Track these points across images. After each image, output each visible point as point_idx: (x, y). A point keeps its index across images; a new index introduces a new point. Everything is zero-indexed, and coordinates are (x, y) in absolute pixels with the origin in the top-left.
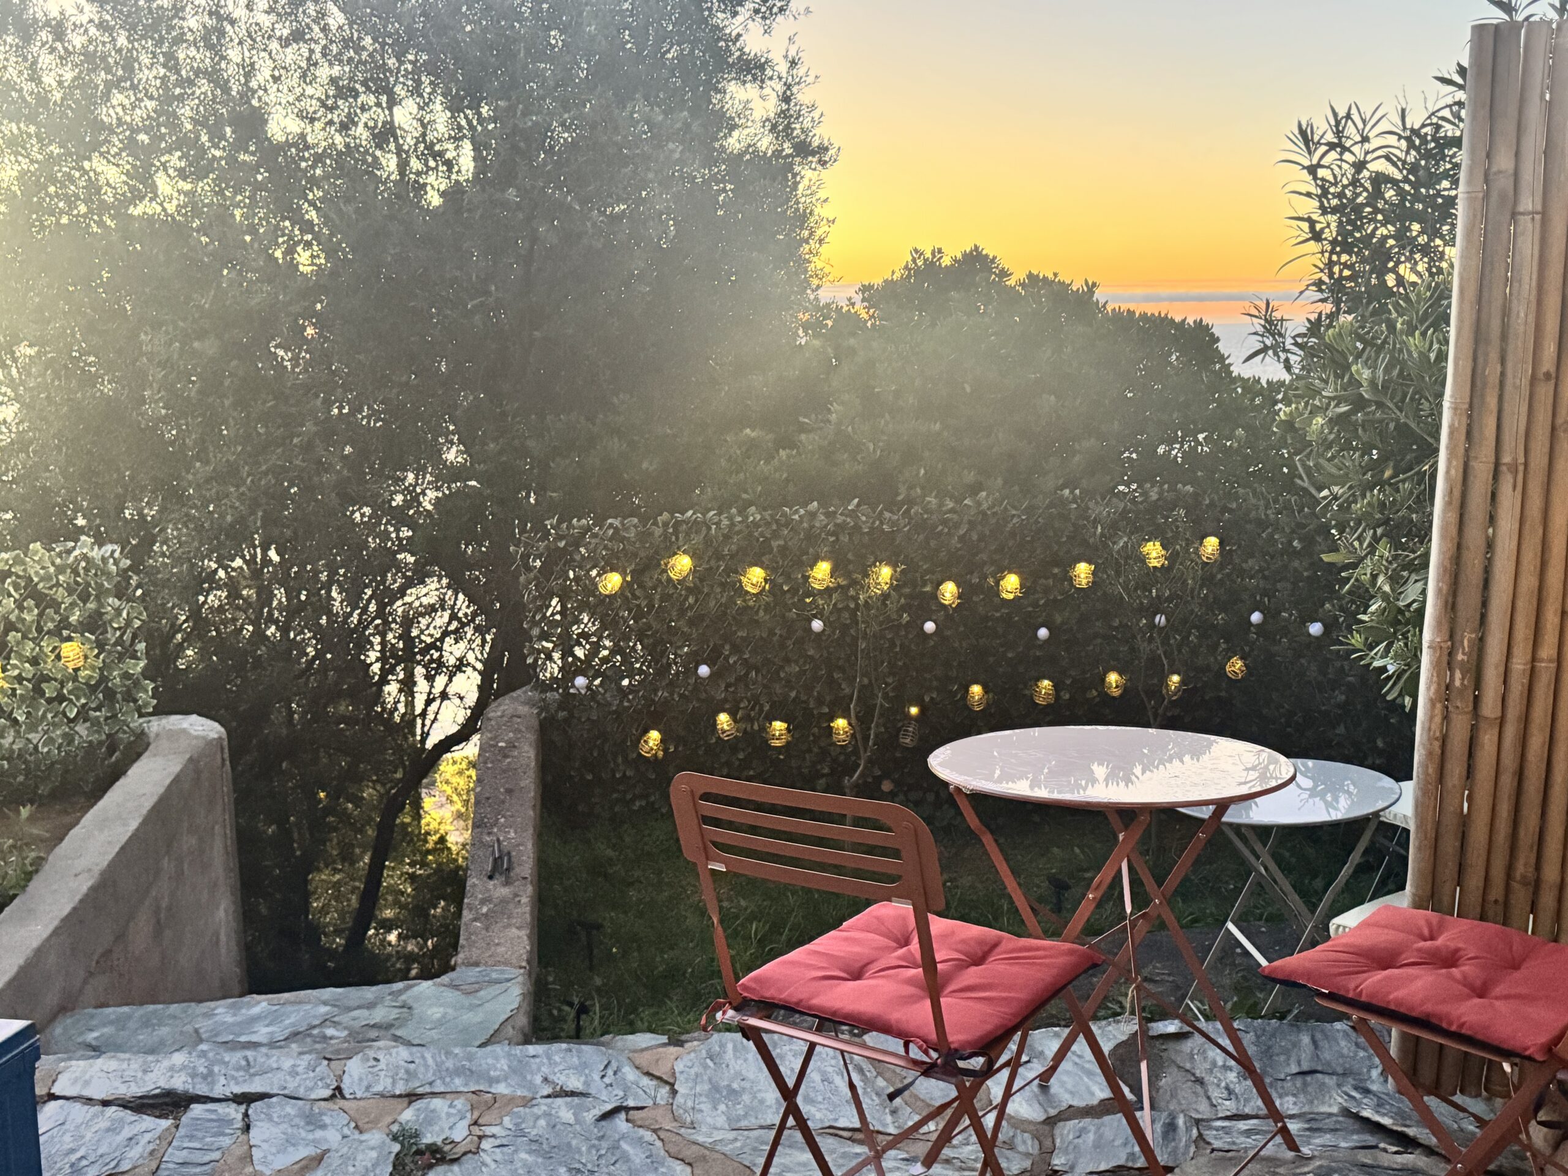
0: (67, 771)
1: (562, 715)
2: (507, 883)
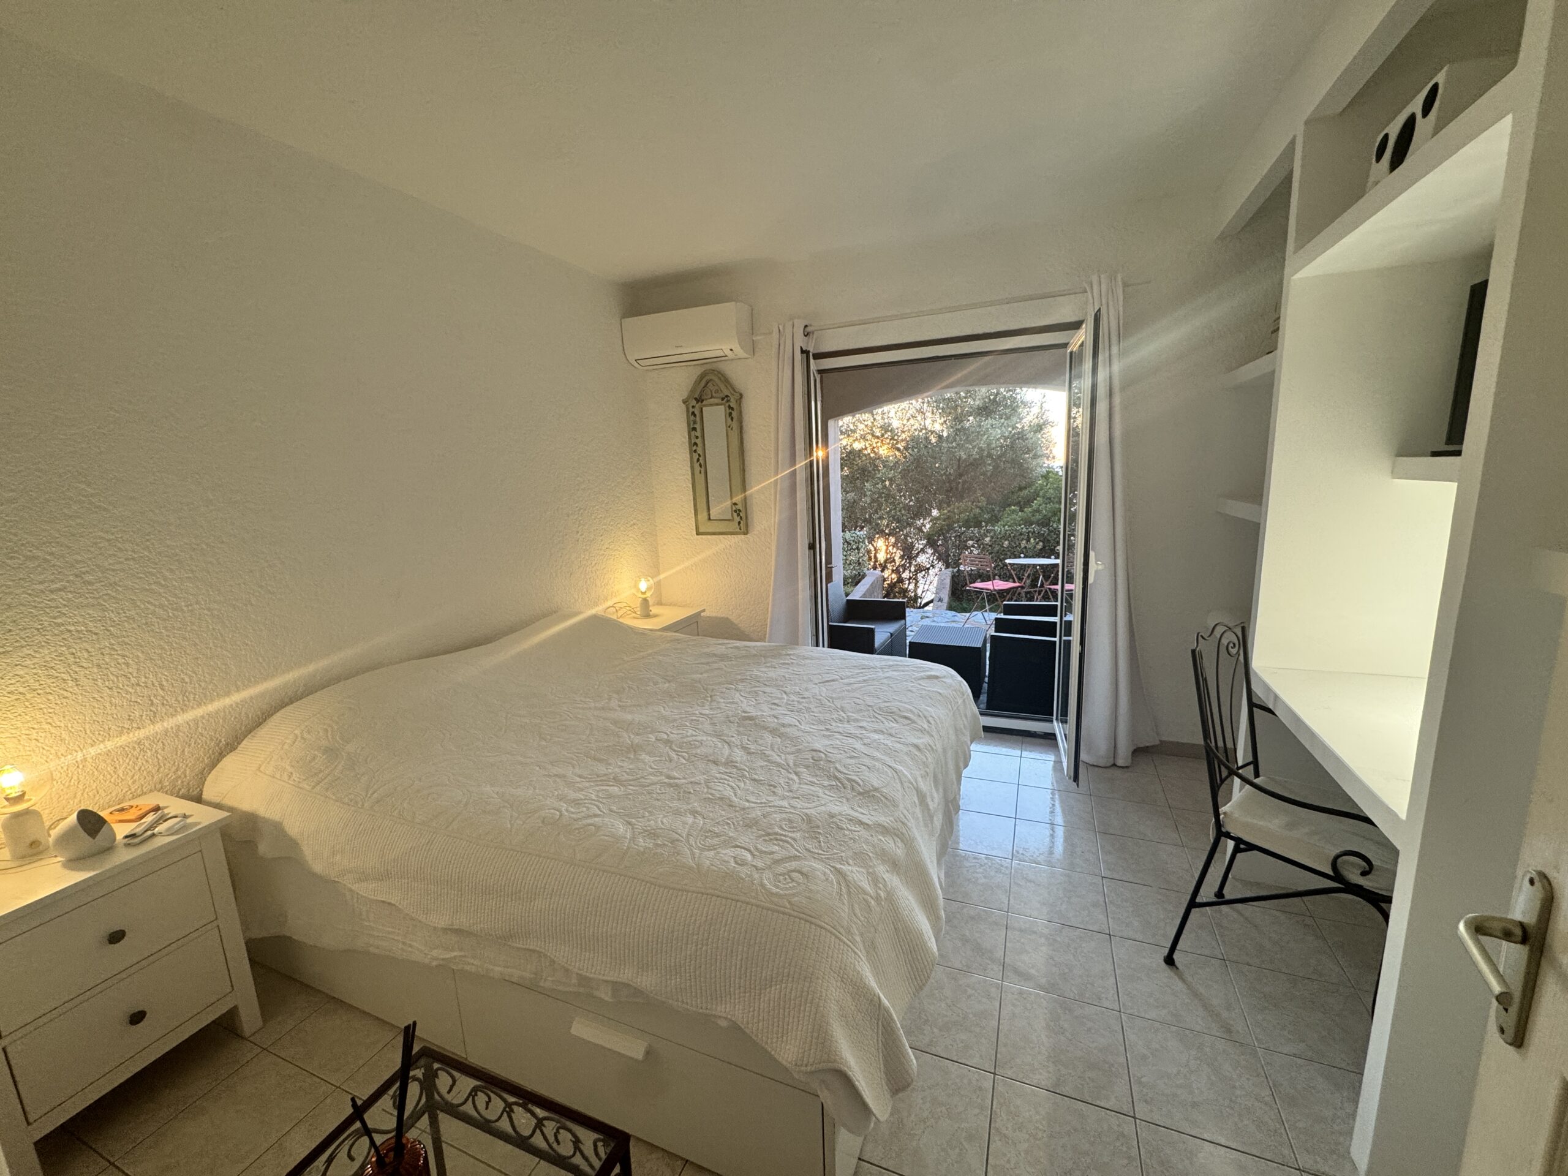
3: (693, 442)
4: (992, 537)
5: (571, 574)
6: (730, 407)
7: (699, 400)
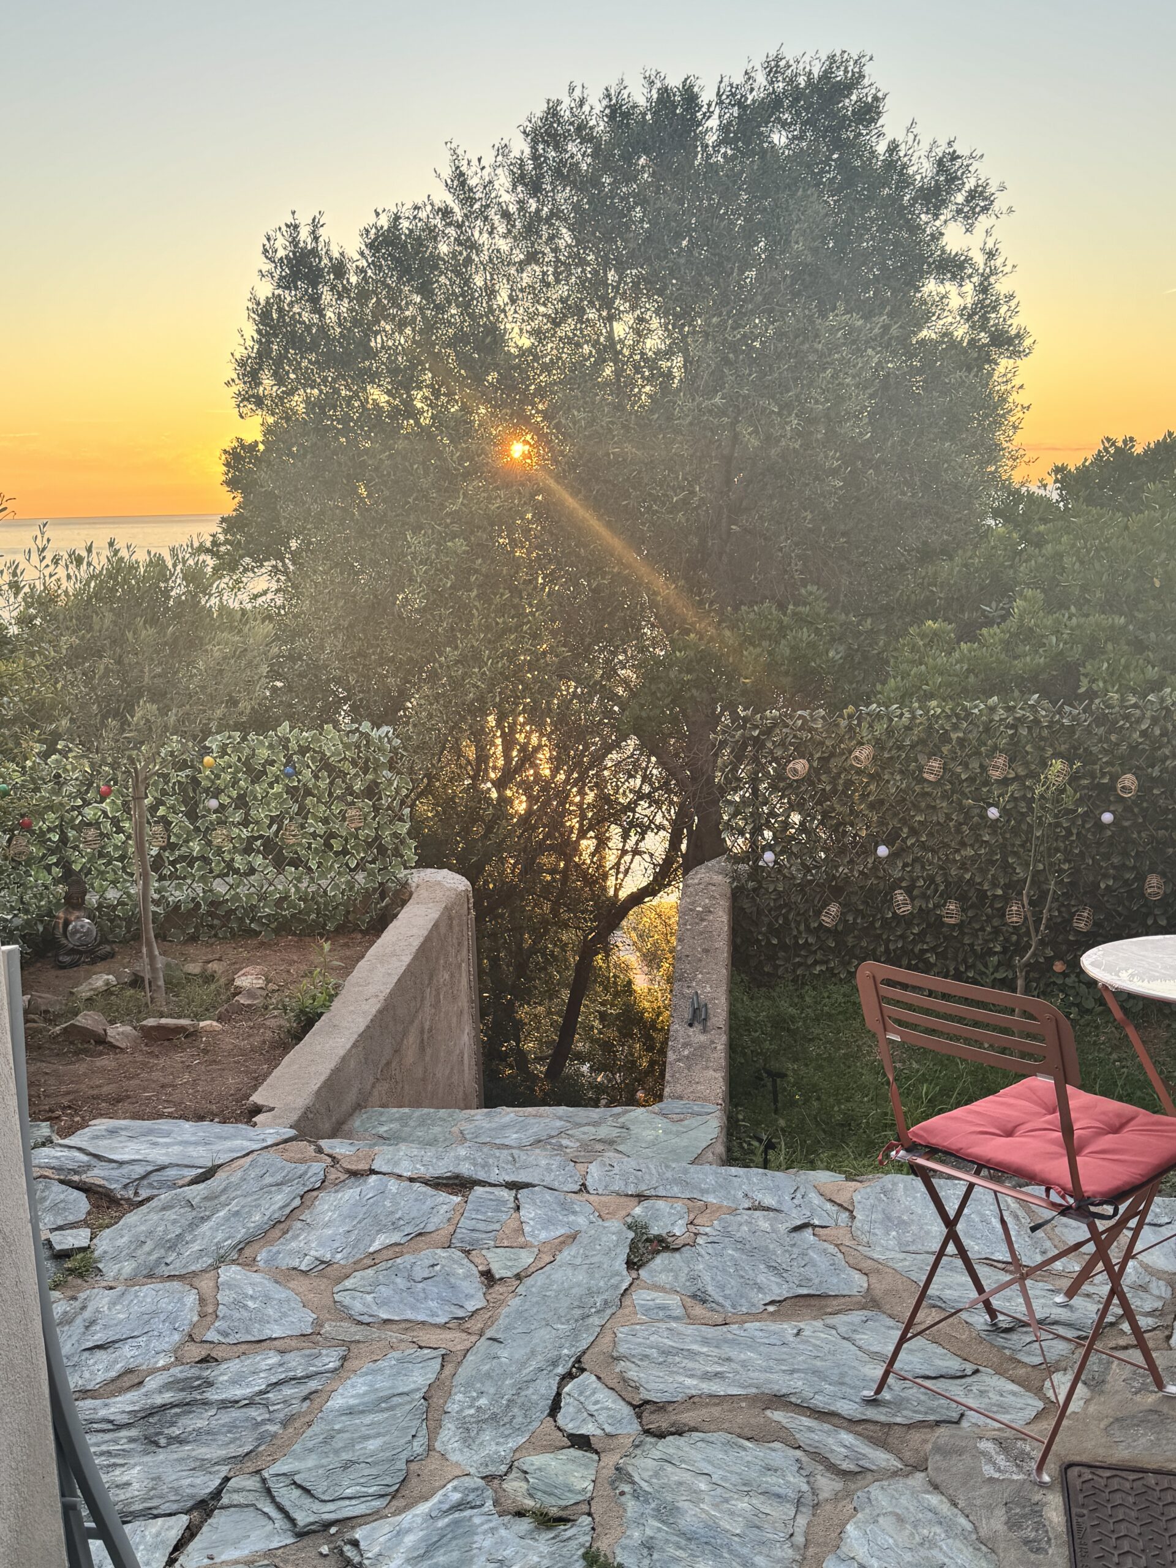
0: (348, 912)
1: (751, 885)
2: (705, 1031)
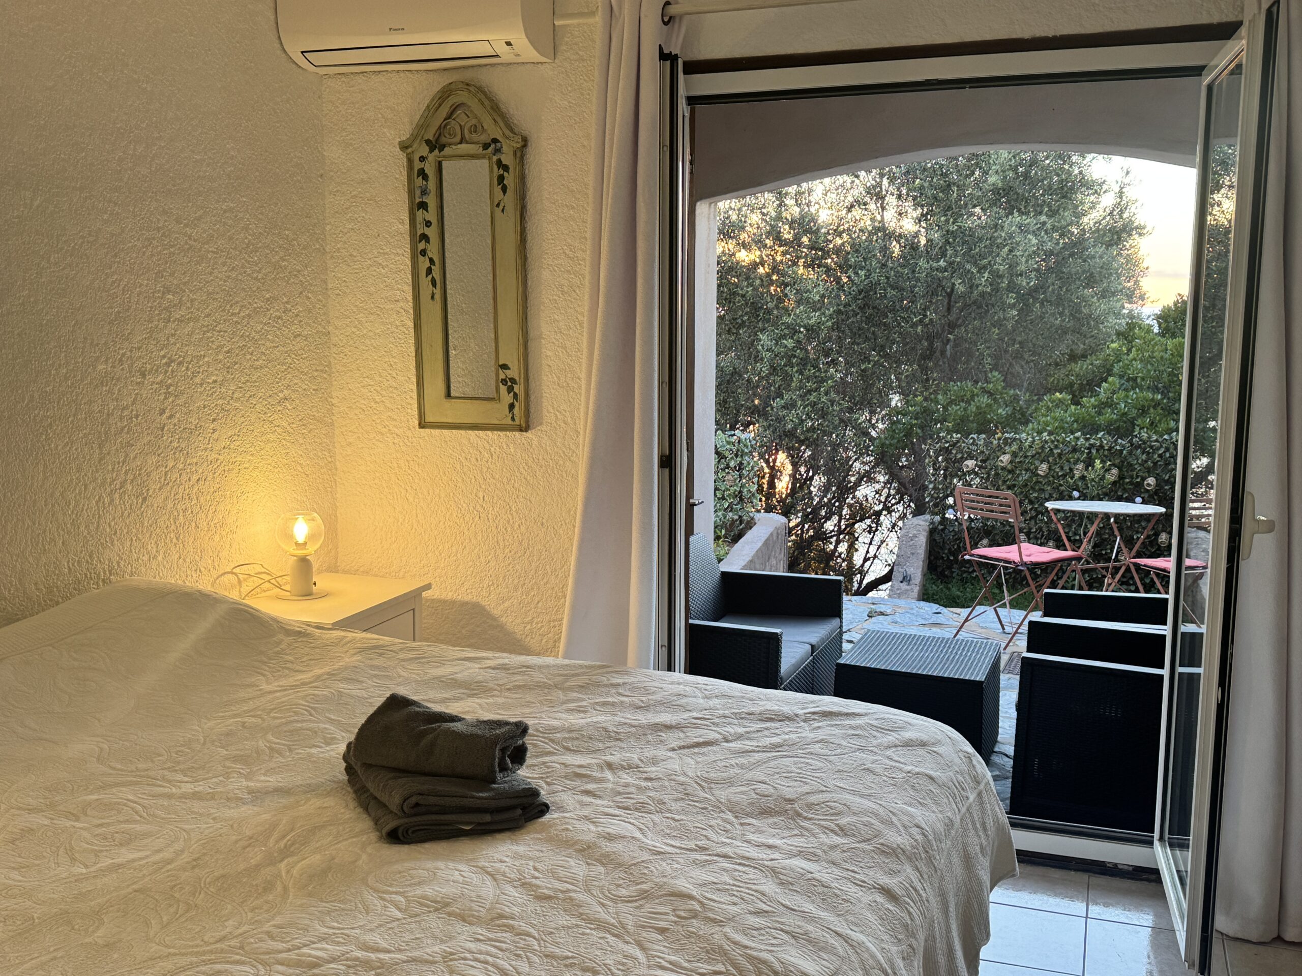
1: (941, 527)
2: (909, 584)
3: (419, 232)
4: (1014, 455)
5: (145, 499)
6: (499, 163)
7: (435, 145)
